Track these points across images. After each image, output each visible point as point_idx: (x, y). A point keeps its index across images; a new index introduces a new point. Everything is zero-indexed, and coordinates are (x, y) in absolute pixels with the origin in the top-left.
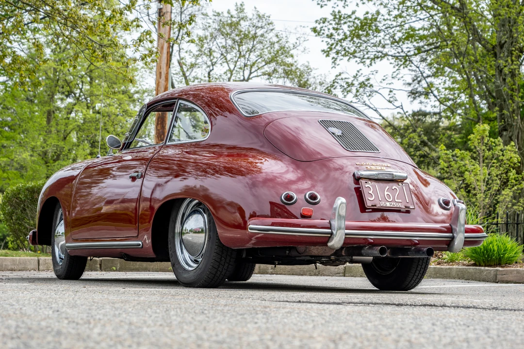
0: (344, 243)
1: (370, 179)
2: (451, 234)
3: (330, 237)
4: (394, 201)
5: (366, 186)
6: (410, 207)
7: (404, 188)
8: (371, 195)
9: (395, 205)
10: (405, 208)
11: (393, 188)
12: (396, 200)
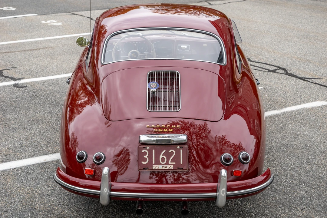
5: (143, 151)
6: (182, 168)
7: (181, 151)
8: (145, 160)
9: (168, 168)
10: (177, 169)
11: (170, 152)
12: (170, 163)
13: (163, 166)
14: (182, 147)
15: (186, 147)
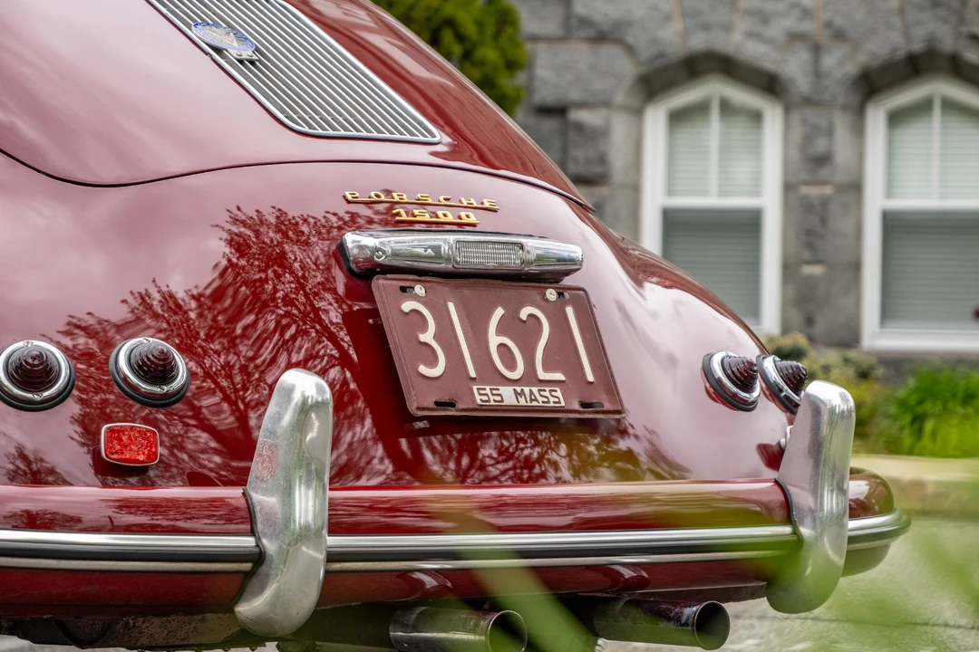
0: (322, 599)
1: (421, 273)
2: (787, 529)
3: (248, 575)
4: (530, 378)
5: (405, 306)
6: (602, 405)
7: (570, 311)
8: (429, 353)
9: (539, 398)
10: (576, 406)
11: (523, 315)
12: (541, 374)
13: (518, 389)
15: (584, 295)
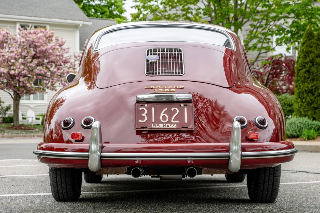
1: (148, 102)
5: (141, 109)
6: (187, 127)
7: (186, 109)
8: (143, 118)
9: (170, 126)
10: (181, 128)
11: (172, 110)
12: (172, 121)
13: (165, 125)
14: (187, 105)
15: (192, 105)
